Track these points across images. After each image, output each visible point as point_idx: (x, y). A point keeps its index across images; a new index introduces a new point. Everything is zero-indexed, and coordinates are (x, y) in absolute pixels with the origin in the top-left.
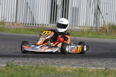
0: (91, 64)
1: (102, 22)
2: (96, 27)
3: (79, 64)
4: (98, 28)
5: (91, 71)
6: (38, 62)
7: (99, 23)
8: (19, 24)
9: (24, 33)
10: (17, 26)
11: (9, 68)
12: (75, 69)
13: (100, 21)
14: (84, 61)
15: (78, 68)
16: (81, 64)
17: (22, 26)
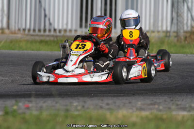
0: (177, 105)
1: (187, 20)
2: (177, 32)
3: (151, 107)
4: (182, 34)
5: (180, 118)
6: (66, 105)
7: (183, 22)
8: (15, 30)
9: (26, 50)
10: (11, 35)
11: (10, 119)
12: (147, 117)
13: (183, 19)
14: (161, 101)
15: (151, 114)
16: (156, 106)
17: (22, 34)
